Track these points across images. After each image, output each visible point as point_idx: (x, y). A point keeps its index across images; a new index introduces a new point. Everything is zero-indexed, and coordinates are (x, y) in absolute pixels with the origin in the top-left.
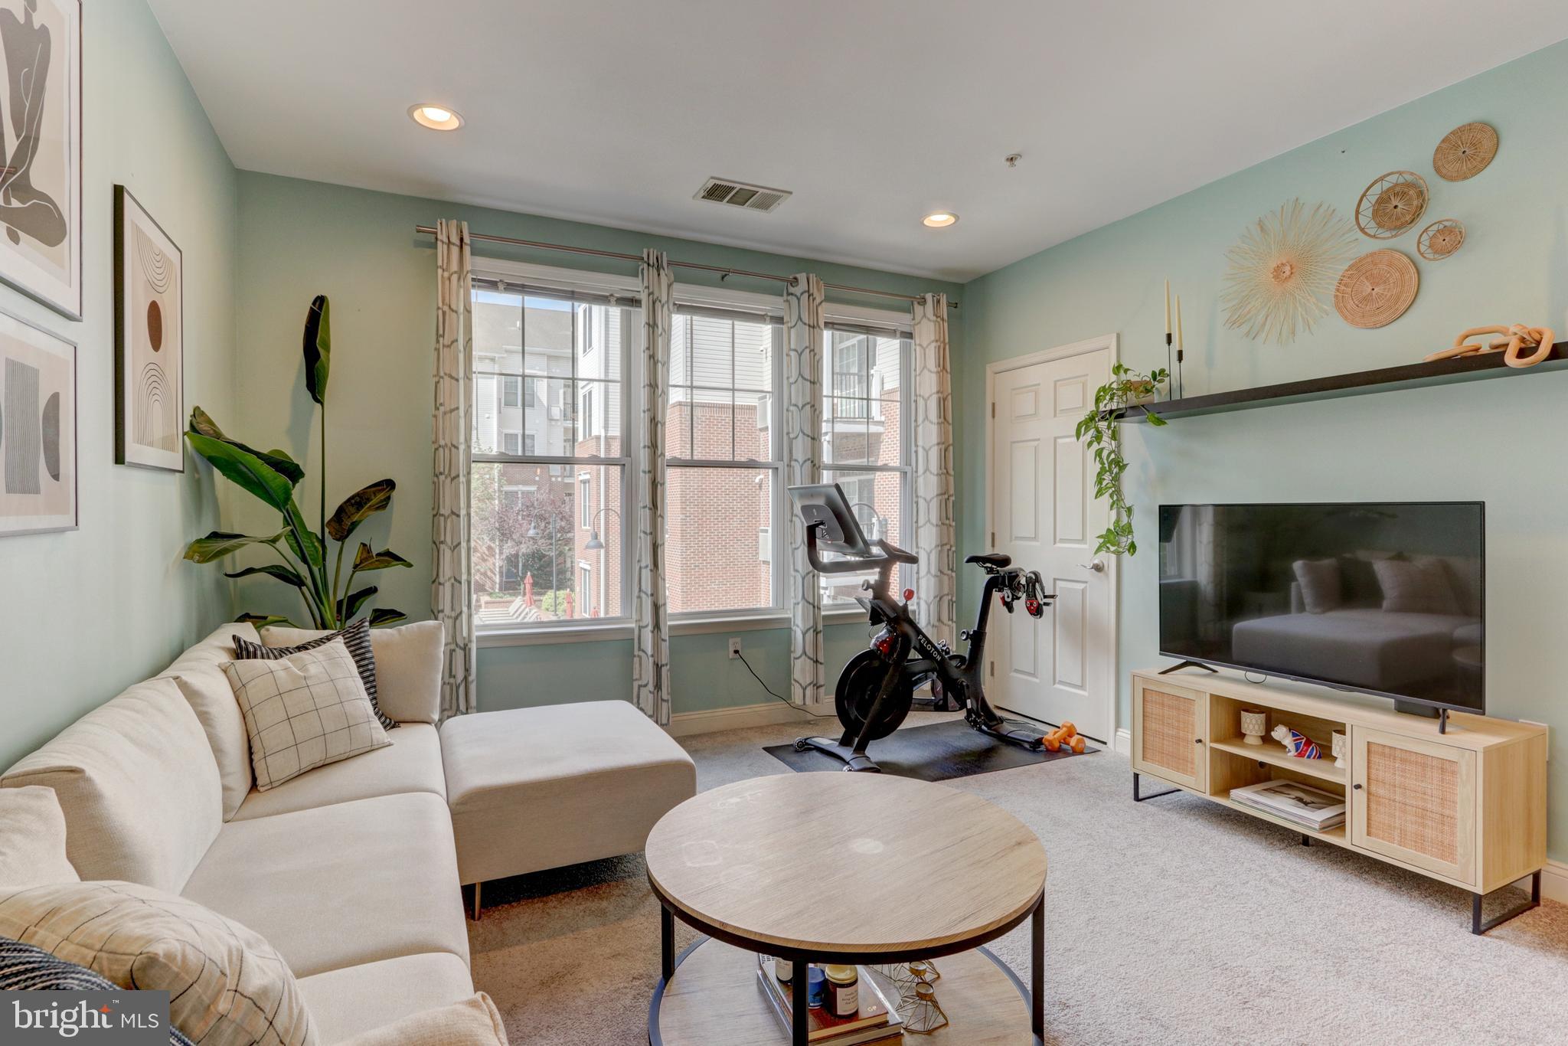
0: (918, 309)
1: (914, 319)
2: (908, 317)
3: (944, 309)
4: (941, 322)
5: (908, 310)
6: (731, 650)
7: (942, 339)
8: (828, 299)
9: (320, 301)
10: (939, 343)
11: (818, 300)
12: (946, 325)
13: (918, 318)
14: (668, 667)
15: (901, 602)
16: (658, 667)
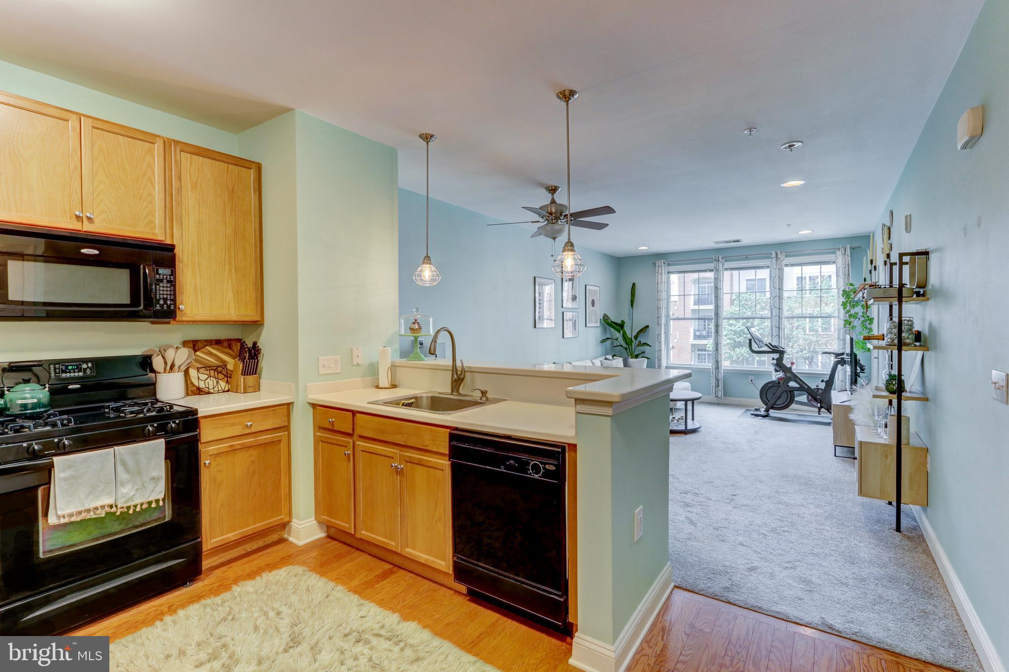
0: (837, 252)
1: (836, 257)
2: (834, 255)
3: (848, 251)
4: (847, 257)
5: (834, 253)
6: (750, 379)
7: (847, 263)
8: (786, 256)
9: (634, 284)
10: (845, 266)
11: (782, 259)
12: (849, 258)
13: (838, 256)
14: (722, 380)
15: (789, 366)
16: (717, 380)
